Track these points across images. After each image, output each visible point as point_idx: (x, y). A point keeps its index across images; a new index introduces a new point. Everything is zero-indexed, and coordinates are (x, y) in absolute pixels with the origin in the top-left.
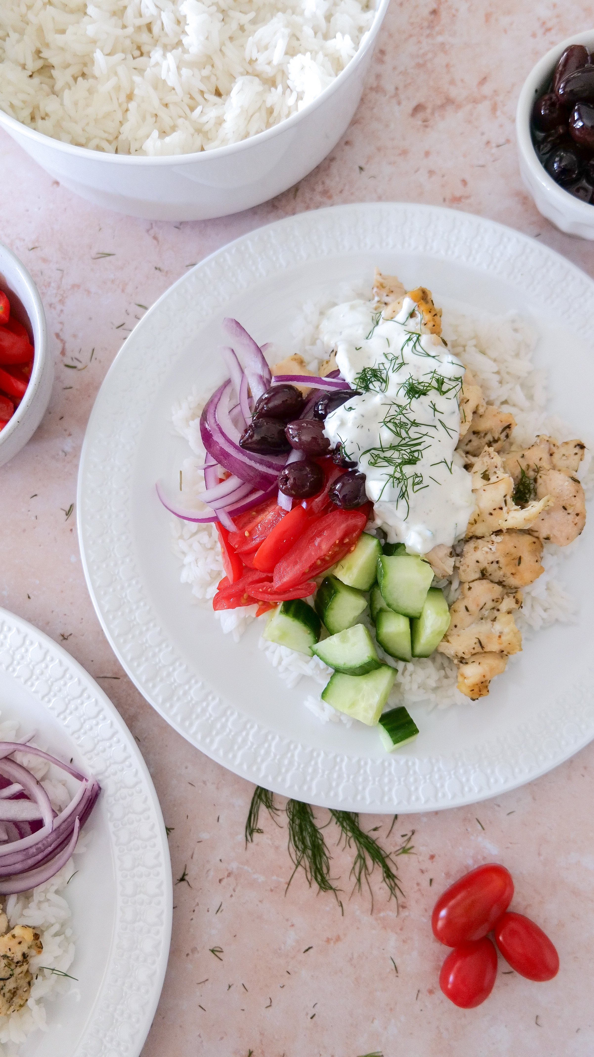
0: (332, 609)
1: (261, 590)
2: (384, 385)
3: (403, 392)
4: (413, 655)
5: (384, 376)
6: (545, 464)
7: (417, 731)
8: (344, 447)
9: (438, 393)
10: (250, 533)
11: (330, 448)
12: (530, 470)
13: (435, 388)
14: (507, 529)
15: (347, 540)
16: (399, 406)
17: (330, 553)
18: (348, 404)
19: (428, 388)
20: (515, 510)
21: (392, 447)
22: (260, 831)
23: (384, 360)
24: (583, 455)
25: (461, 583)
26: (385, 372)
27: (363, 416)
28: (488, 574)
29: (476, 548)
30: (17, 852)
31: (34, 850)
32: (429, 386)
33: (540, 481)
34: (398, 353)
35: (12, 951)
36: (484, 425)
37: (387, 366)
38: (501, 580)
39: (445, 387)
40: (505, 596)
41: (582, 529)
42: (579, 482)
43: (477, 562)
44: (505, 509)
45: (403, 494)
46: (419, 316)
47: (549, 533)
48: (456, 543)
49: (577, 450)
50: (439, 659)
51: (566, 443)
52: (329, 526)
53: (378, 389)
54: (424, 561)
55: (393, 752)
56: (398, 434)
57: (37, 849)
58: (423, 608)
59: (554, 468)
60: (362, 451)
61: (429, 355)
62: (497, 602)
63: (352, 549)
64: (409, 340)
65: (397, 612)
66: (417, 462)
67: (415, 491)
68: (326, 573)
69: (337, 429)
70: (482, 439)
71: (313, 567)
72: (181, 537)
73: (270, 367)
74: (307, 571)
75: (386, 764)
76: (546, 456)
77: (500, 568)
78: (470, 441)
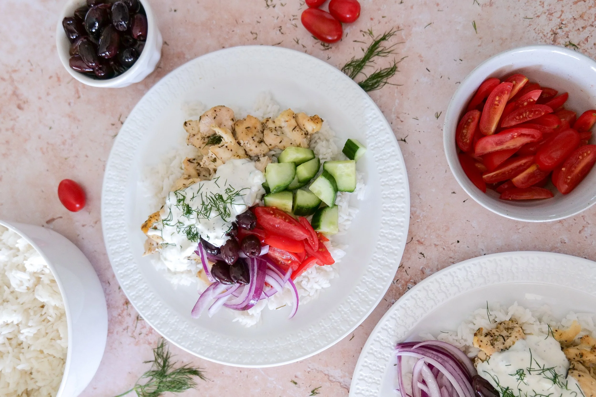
0: (308, 205)
1: (313, 243)
2: (192, 227)
3: (191, 216)
4: (314, 157)
5: (188, 228)
6: (199, 136)
7: (349, 140)
8: (227, 232)
9: (185, 199)
10: (288, 260)
11: (230, 239)
12: (205, 141)
13: (184, 202)
14: (236, 140)
15: (272, 212)
16: (198, 215)
17: (280, 217)
18: (206, 239)
19: (185, 205)
20: (224, 140)
21: (218, 209)
23: (181, 232)
24: (189, 121)
25: (270, 150)
26: (186, 229)
27: (209, 229)
28: (260, 140)
29: (251, 150)
32: (184, 205)
33: (208, 135)
34: (175, 227)
36: (193, 172)
37: (183, 229)
38: (261, 132)
39: (182, 198)
40: (268, 127)
41: (222, 106)
42: (200, 117)
43: (256, 147)
44: (226, 145)
45: (237, 194)
46: (155, 224)
47: (230, 120)
48: (253, 161)
49: (188, 125)
50: (313, 145)
51: (187, 131)
52: (268, 223)
53: (195, 229)
54: (265, 171)
55: (365, 147)
56: (211, 209)
58: (289, 162)
59: (199, 131)
60: (225, 223)
61: (170, 212)
62: (272, 130)
63: (274, 208)
64: (167, 224)
65: (296, 173)
66: (220, 194)
67: (233, 190)
68: (293, 216)
69: (219, 239)
70: (200, 170)
71: (290, 222)
72: (309, 295)
73: (208, 287)
74: (293, 224)
75: (372, 148)
76: (196, 137)
77: (255, 135)
78: (204, 176)
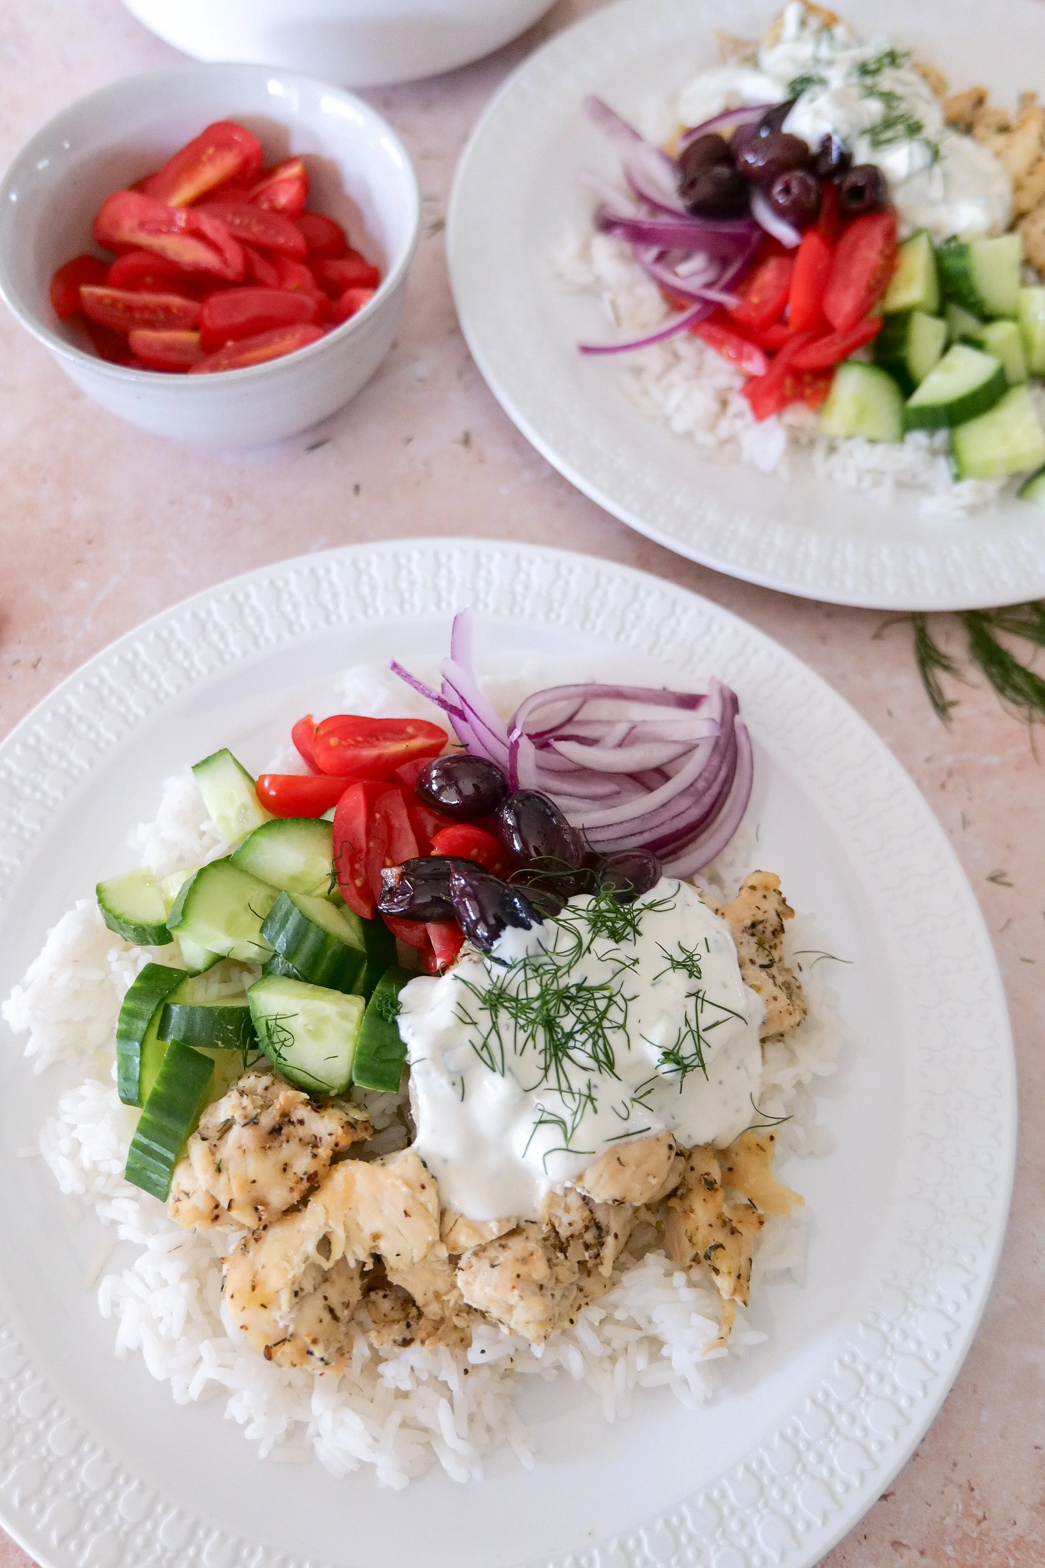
0: (912, 345)
2: (823, 83)
3: (856, 78)
5: (817, 78)
11: (813, 153)
15: (888, 252)
22: (953, 704)
26: (814, 74)
30: (683, 793)
31: (701, 784)
32: (880, 64)
35: (763, 910)
37: (810, 69)
46: (810, 25)
53: (818, 89)
57: (706, 779)
58: (1017, 299)
60: (856, 133)
63: (899, 260)
